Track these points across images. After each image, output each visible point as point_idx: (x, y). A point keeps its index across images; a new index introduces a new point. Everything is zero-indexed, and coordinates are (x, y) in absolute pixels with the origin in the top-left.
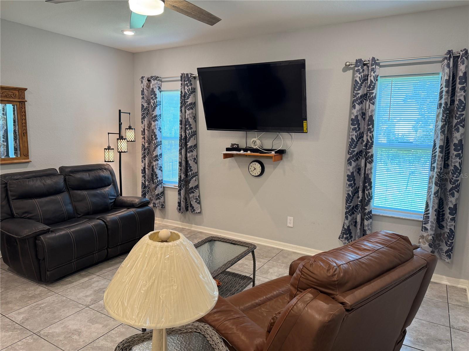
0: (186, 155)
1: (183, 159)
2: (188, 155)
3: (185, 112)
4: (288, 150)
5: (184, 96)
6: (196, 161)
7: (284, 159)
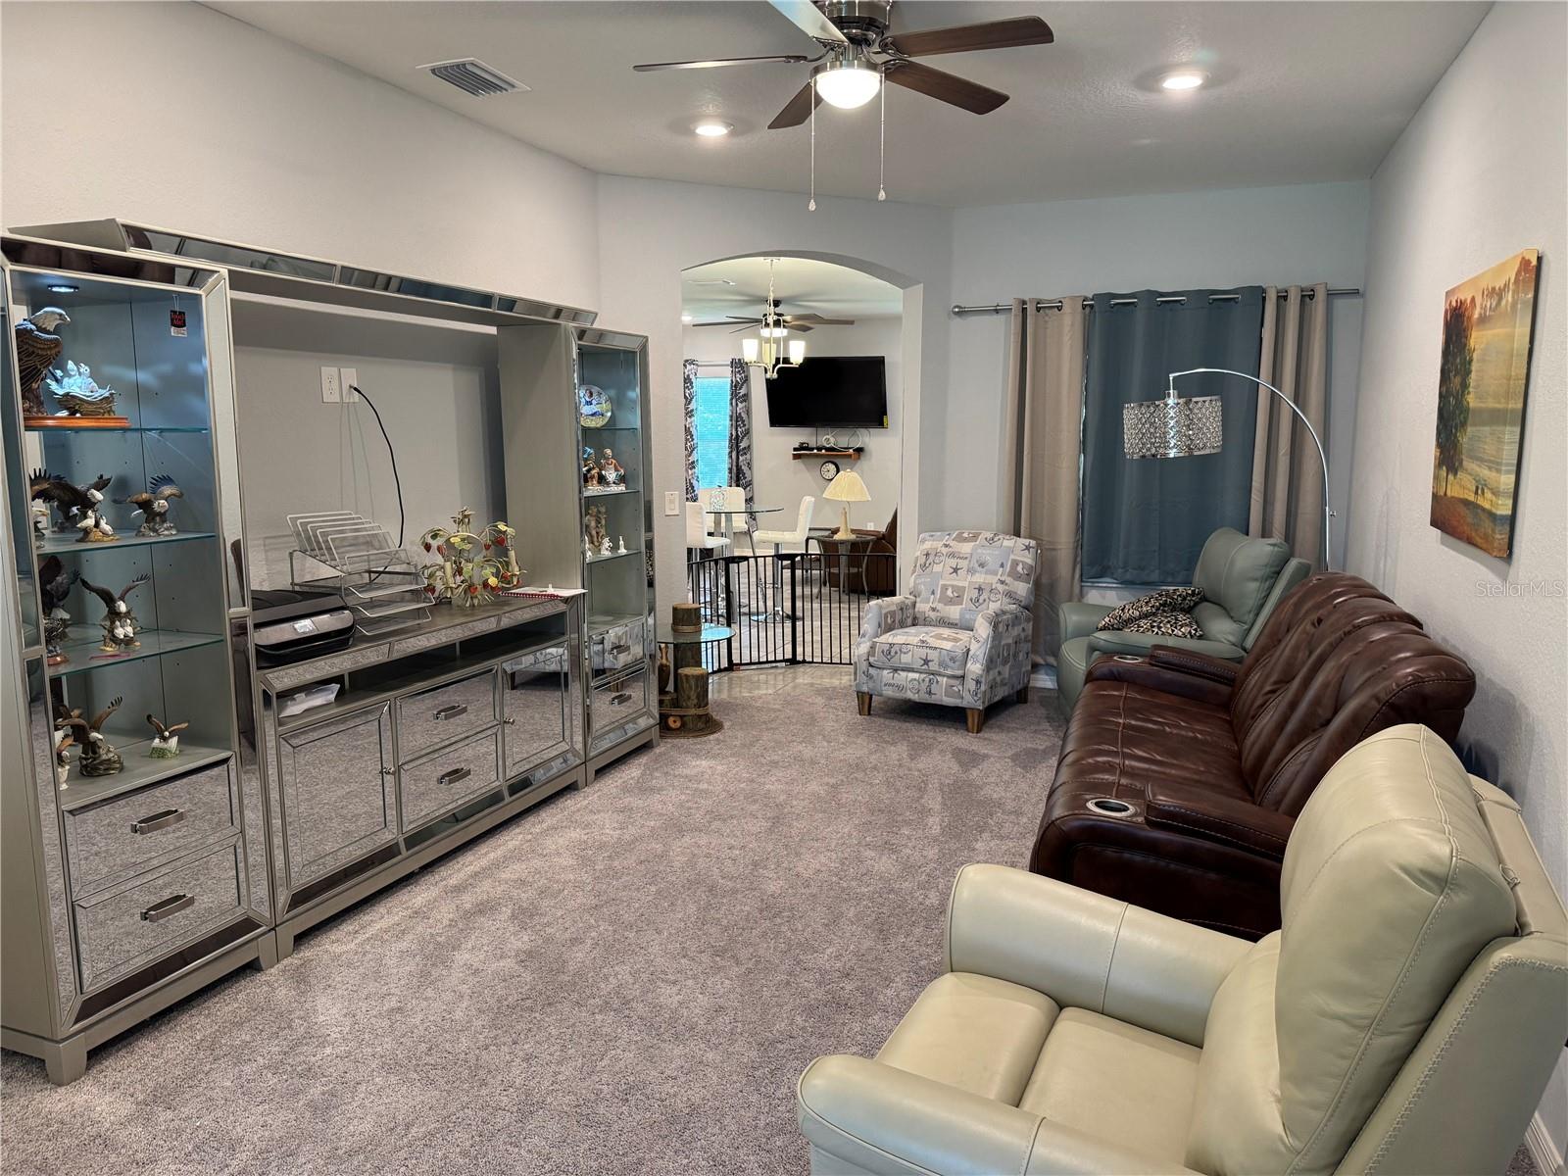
0: (738, 458)
1: (734, 464)
2: (741, 458)
3: (737, 405)
4: (866, 449)
5: (736, 387)
6: (749, 466)
7: (862, 458)
